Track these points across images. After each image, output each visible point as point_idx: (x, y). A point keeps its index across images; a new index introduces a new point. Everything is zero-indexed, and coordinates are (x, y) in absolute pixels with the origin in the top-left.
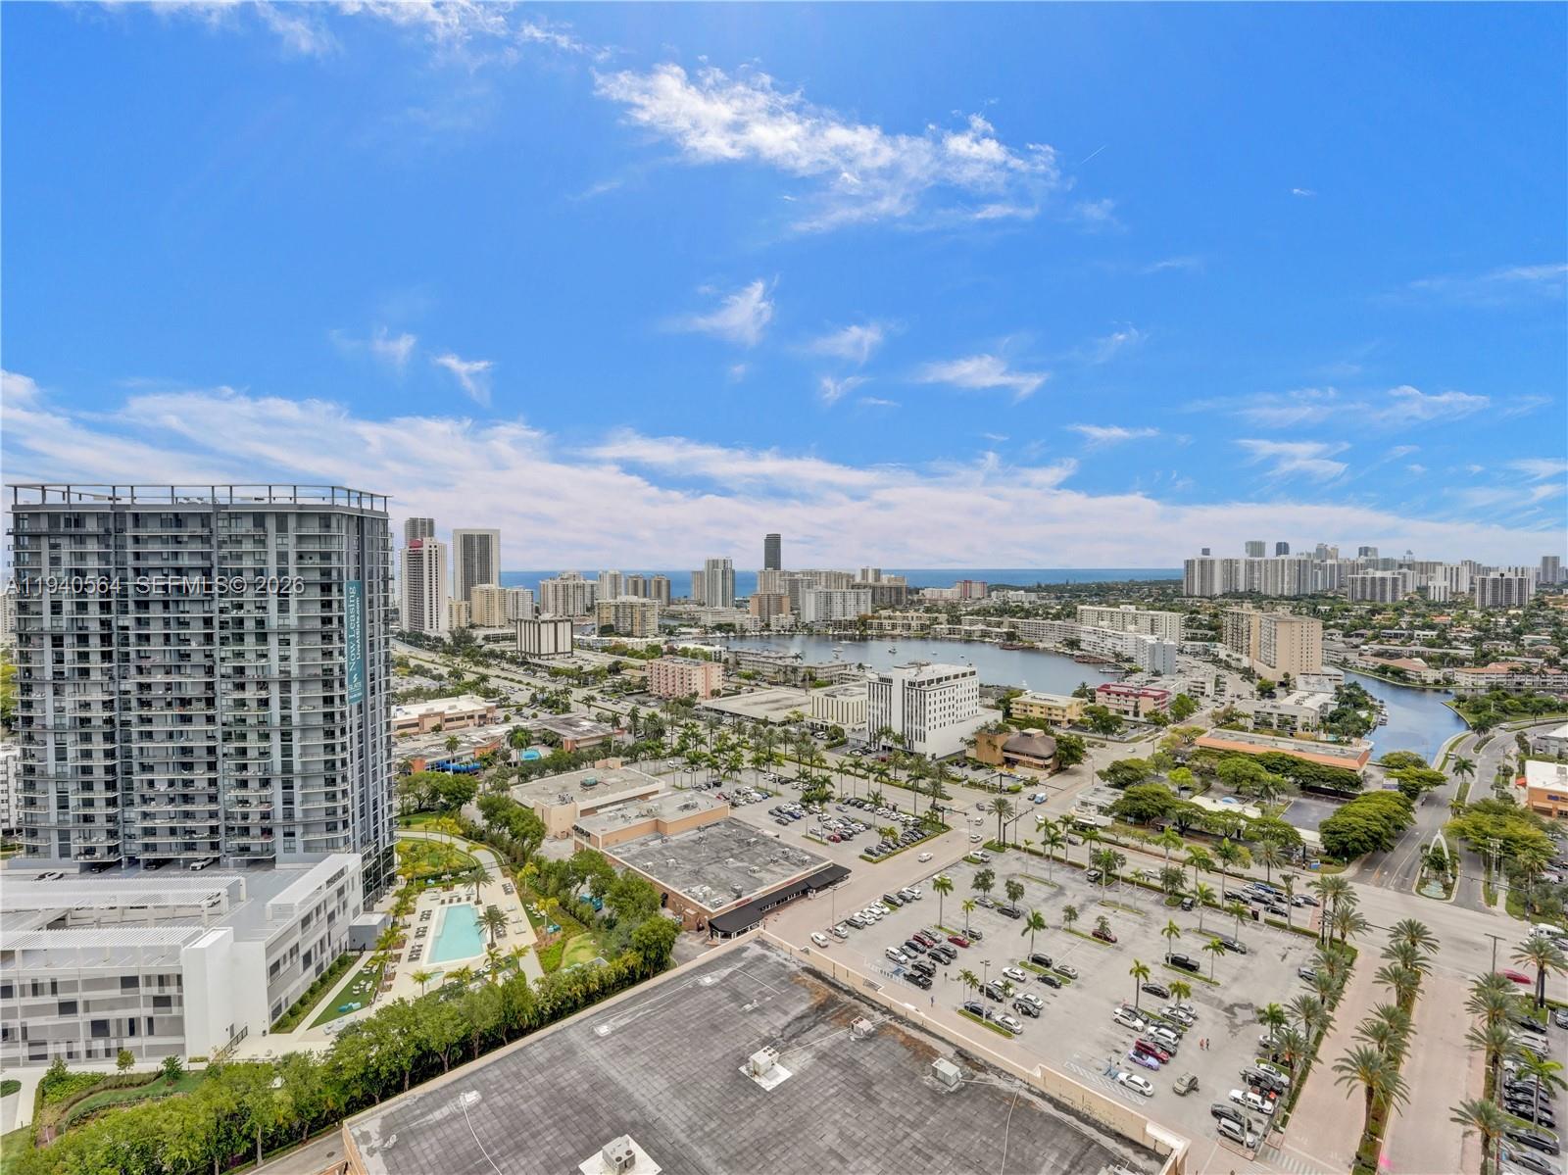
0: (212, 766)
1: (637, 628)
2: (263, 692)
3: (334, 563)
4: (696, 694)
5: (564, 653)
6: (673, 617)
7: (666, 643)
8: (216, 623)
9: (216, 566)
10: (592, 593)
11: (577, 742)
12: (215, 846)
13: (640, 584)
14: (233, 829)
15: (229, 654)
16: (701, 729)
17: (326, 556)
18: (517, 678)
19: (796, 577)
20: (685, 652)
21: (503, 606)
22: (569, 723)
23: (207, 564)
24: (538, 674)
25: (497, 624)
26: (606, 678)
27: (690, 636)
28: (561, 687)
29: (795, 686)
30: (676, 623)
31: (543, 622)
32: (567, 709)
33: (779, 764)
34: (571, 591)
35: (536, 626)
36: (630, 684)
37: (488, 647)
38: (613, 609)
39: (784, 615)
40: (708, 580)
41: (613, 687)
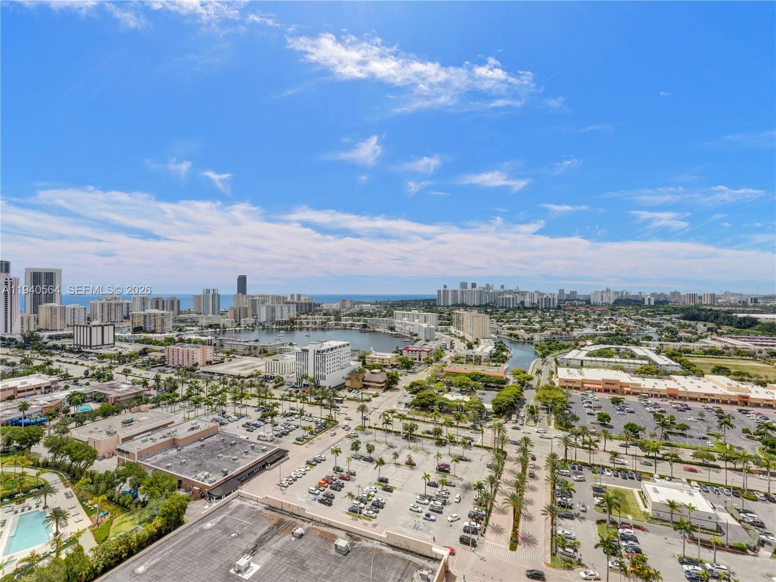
1: (158, 328)
4: (197, 364)
5: (109, 344)
6: (182, 321)
7: (177, 336)
10: (128, 308)
11: (119, 397)
13: (158, 303)
16: (201, 384)
18: (74, 361)
19: (255, 298)
20: (189, 341)
21: (63, 317)
22: (113, 387)
24: (90, 358)
25: (58, 328)
26: (138, 358)
27: (193, 332)
28: (105, 365)
29: (256, 356)
30: (183, 325)
31: (93, 326)
32: (110, 378)
33: (248, 398)
34: (113, 307)
35: (88, 329)
36: (154, 361)
37: (51, 343)
38: (142, 318)
39: (248, 319)
40: (203, 300)
41: (143, 363)
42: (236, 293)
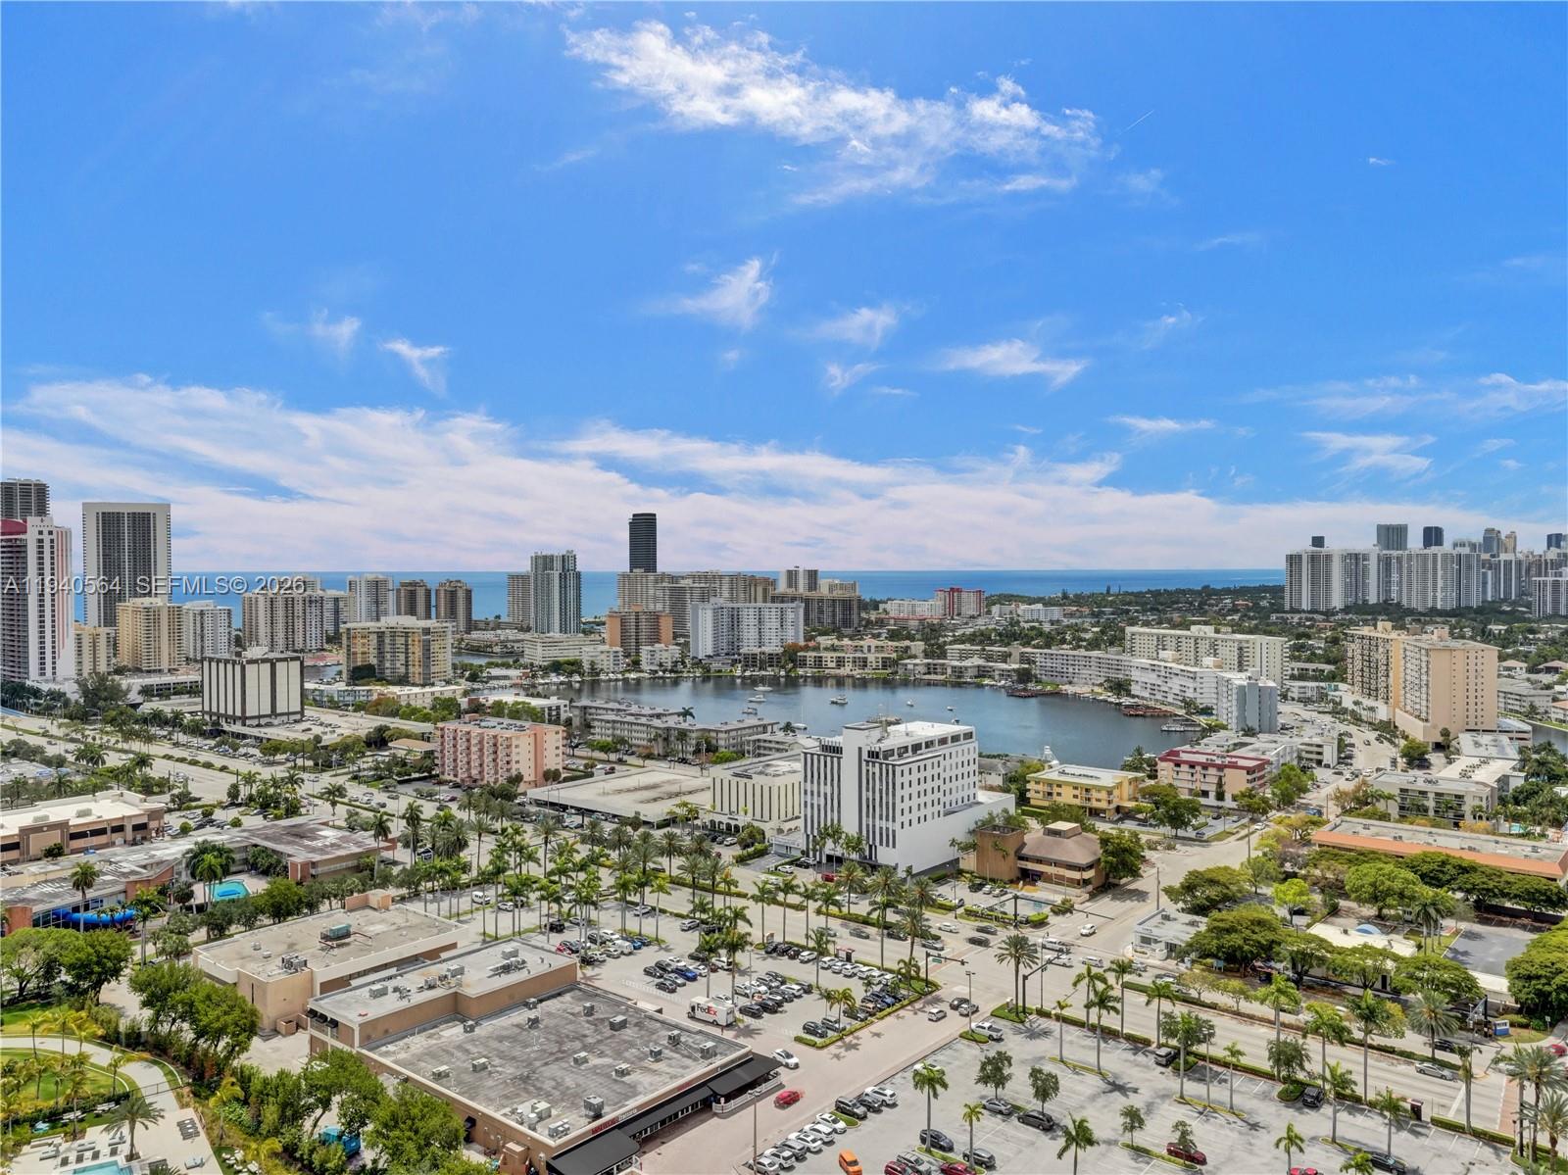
1: (416, 670)
4: (518, 779)
5: (288, 714)
6: (477, 650)
7: (466, 693)
10: (337, 612)
11: (314, 864)
13: (413, 596)
16: (530, 837)
18: (203, 757)
19: (683, 583)
20: (498, 709)
21: (176, 633)
22: (299, 834)
24: (242, 750)
25: (165, 666)
26: (364, 756)
27: (507, 683)
28: (280, 772)
29: (684, 761)
30: (483, 661)
31: (250, 662)
32: (293, 809)
33: (661, 889)
34: (299, 608)
35: (238, 668)
36: (404, 764)
37: (148, 707)
38: (374, 638)
39: (662, 645)
40: (536, 589)
41: (376, 769)
42: (626, 568)
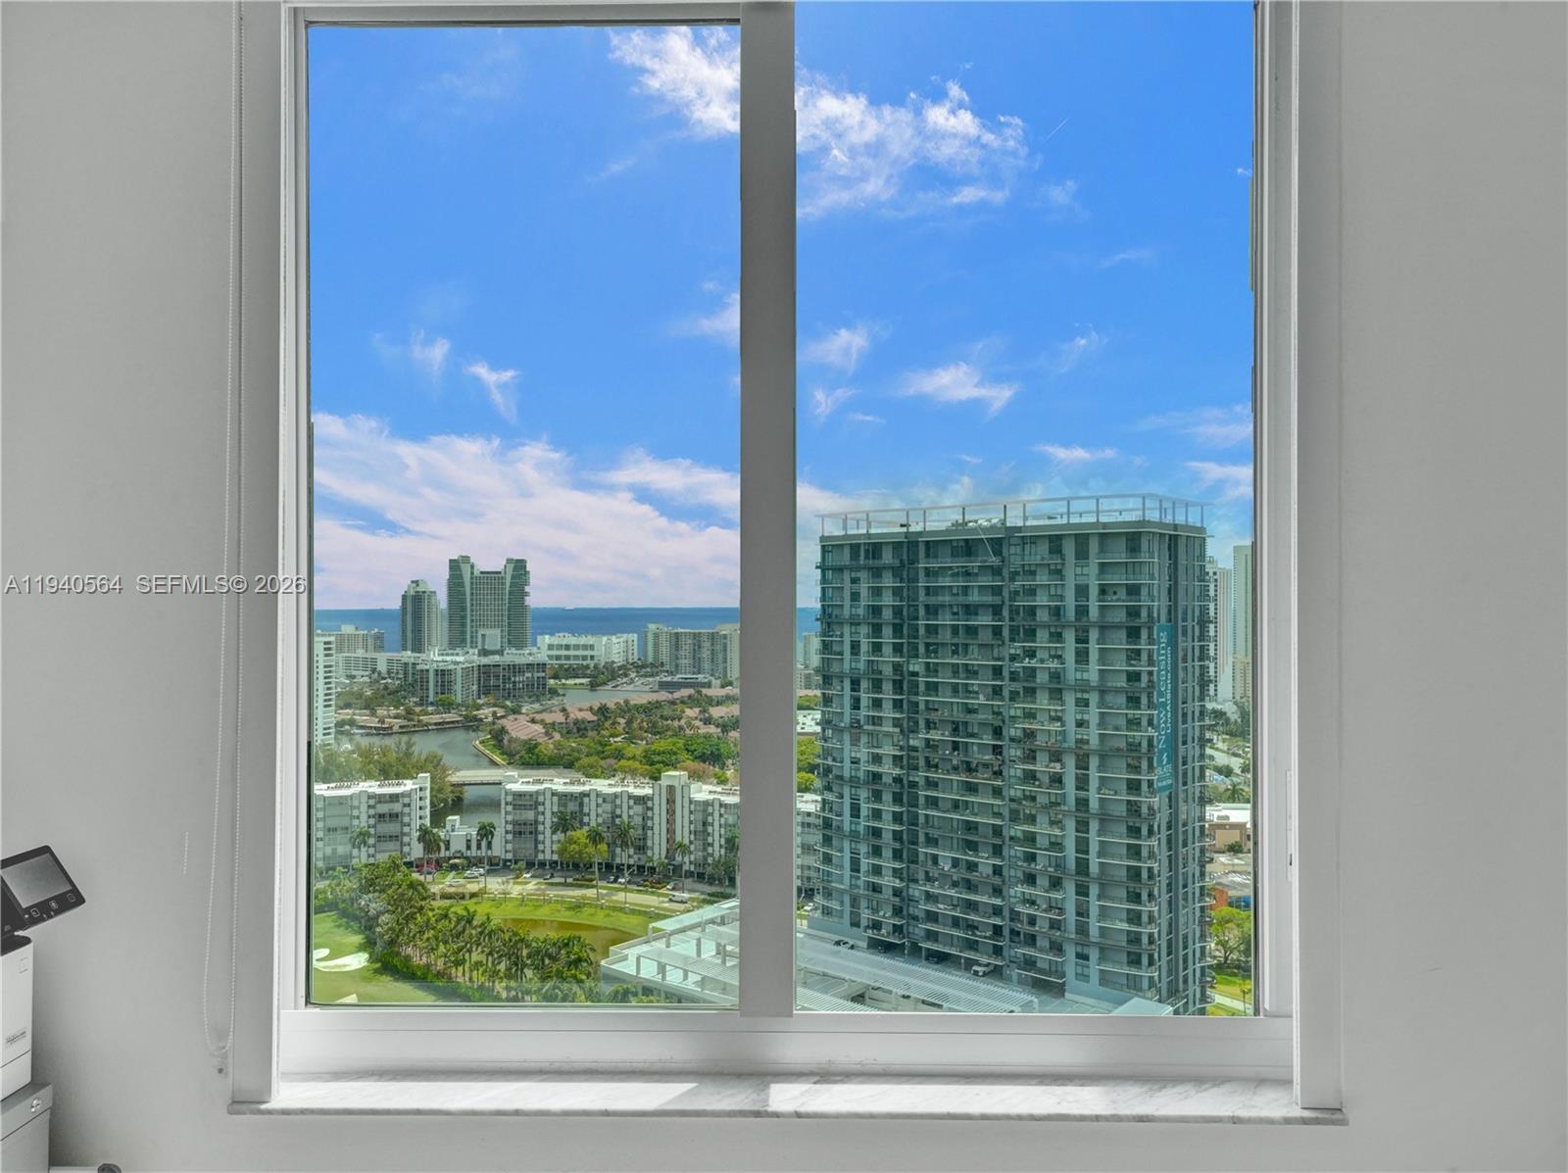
0: (997, 851)
2: (1058, 765)
3: (1145, 602)
8: (1006, 673)
9: (1007, 603)
12: (998, 951)
14: (1018, 933)
15: (1019, 713)
17: (1133, 591)
23: (997, 600)
